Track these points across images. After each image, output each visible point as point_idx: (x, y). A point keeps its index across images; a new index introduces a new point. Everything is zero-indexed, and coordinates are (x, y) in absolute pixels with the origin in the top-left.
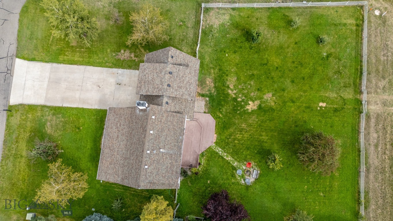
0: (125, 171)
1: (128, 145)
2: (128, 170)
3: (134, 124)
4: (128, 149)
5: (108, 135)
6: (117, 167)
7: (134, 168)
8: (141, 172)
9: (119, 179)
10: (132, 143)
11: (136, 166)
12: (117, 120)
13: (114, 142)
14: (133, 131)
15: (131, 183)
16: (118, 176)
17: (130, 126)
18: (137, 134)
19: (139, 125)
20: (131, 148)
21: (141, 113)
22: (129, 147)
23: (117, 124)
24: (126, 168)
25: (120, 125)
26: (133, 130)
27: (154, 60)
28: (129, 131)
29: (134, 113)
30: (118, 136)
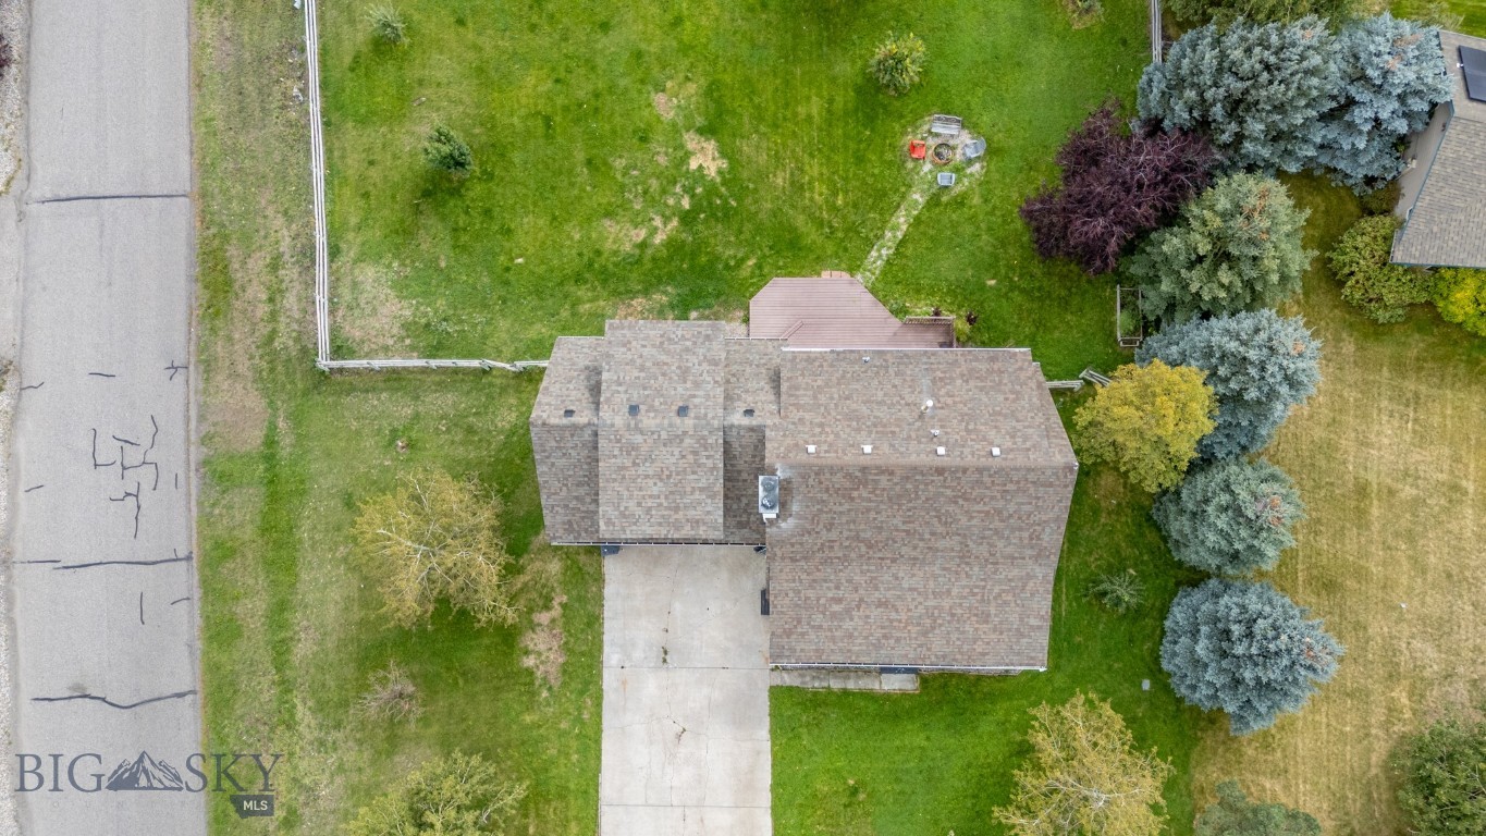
0: (1009, 550)
1: (914, 554)
2: (1007, 533)
3: (833, 535)
4: (929, 548)
5: (878, 646)
6: (996, 590)
7: (1000, 504)
8: (1016, 469)
9: (1039, 572)
10: (907, 532)
11: (992, 498)
12: (818, 619)
13: (904, 617)
14: (862, 535)
15: (1056, 509)
16: (1029, 577)
17: (840, 554)
18: (872, 515)
19: (841, 509)
20: (927, 536)
21: (795, 508)
22: (921, 544)
23: (834, 615)
24: (1000, 544)
25: (839, 601)
26: (857, 538)
27: (577, 498)
28: (861, 556)
29: (792, 545)
30: (880, 604)
